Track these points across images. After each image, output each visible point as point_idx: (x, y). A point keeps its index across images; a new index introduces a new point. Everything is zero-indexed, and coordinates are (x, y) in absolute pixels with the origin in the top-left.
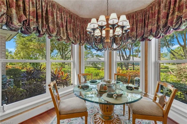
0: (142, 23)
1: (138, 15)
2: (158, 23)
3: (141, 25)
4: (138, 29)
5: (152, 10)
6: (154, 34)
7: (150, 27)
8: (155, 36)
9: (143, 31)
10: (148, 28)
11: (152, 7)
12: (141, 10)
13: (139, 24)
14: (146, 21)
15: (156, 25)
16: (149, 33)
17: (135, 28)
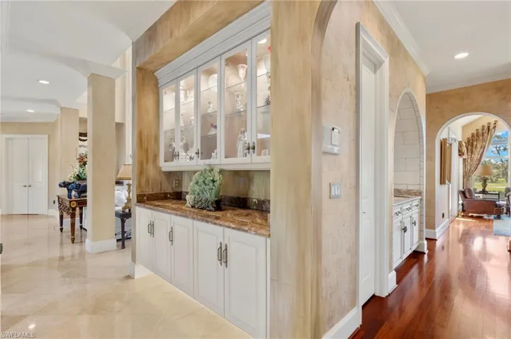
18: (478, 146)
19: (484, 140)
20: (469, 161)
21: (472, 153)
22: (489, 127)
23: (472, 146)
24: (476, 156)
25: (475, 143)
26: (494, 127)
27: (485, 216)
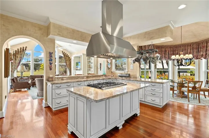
0: (197, 49)
1: (194, 45)
2: (206, 52)
3: (196, 50)
4: (194, 53)
5: (203, 44)
6: (204, 57)
7: (201, 53)
8: (205, 58)
9: (197, 54)
10: (200, 53)
11: (203, 43)
12: (196, 42)
13: (194, 50)
14: (199, 49)
15: (205, 53)
16: (201, 56)
17: (192, 52)
18: (19, 56)
19: (21, 54)
20: (14, 63)
21: (15, 60)
22: (23, 49)
23: (16, 56)
24: (17, 61)
25: (17, 55)
26: (26, 50)
27: (23, 90)
